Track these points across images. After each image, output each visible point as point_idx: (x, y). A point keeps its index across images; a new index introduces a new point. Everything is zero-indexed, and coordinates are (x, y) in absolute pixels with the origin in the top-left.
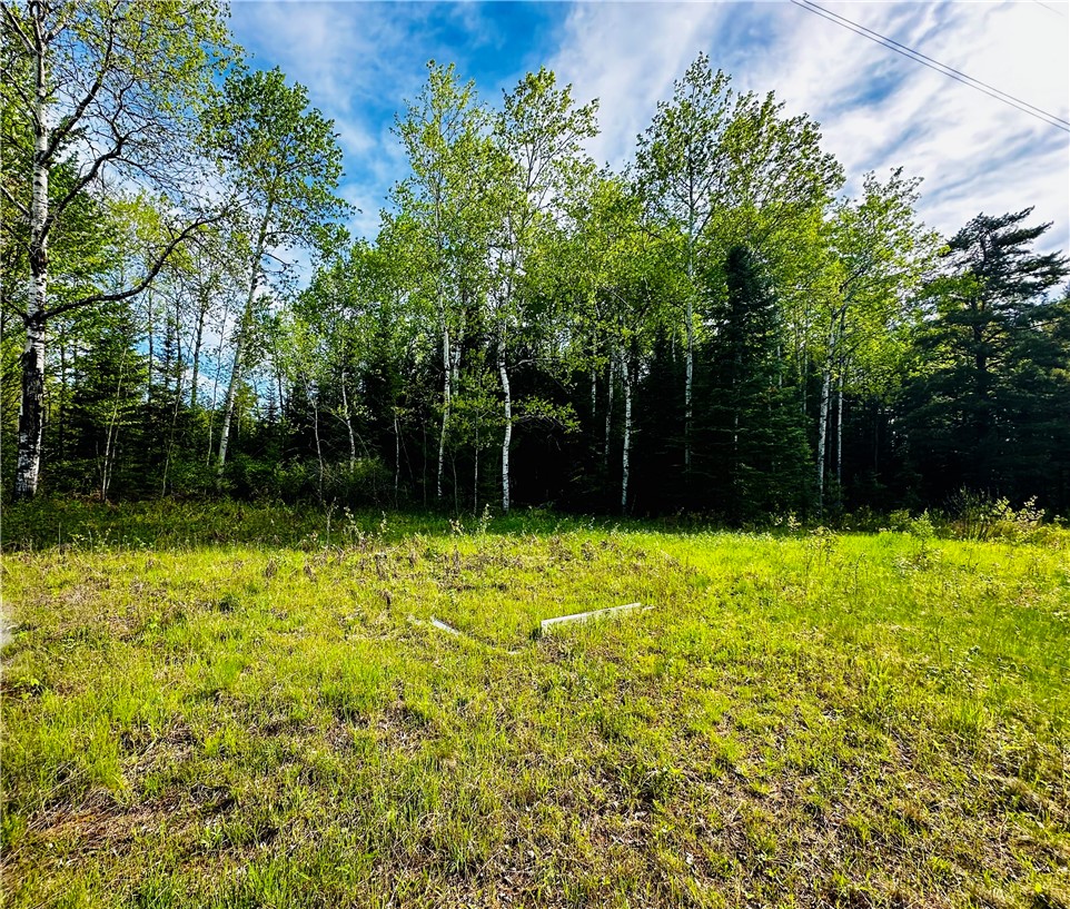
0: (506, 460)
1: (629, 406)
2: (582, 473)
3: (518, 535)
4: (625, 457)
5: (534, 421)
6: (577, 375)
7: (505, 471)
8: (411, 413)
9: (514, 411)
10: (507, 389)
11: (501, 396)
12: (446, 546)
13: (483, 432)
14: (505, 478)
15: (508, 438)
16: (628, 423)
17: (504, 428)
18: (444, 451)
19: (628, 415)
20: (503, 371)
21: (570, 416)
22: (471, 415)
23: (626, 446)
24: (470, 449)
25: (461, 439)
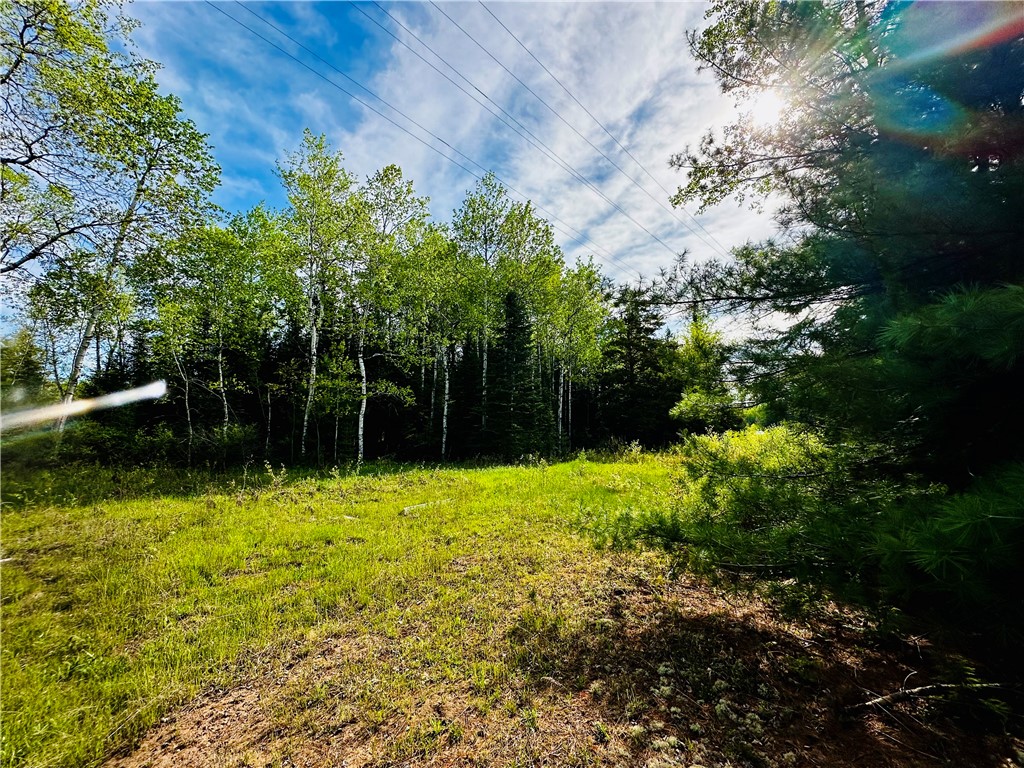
0: (361, 425)
1: (447, 386)
2: (414, 432)
3: (376, 475)
4: (445, 421)
5: (384, 396)
6: (414, 367)
7: (361, 432)
8: (284, 388)
9: (368, 389)
10: (364, 374)
11: (360, 378)
12: (331, 485)
13: (343, 404)
14: (361, 437)
15: (363, 409)
16: (447, 397)
17: (361, 402)
18: (309, 417)
19: (447, 392)
20: (361, 360)
21: (409, 394)
22: (334, 391)
23: (445, 413)
24: (331, 416)
25: (324, 410)
